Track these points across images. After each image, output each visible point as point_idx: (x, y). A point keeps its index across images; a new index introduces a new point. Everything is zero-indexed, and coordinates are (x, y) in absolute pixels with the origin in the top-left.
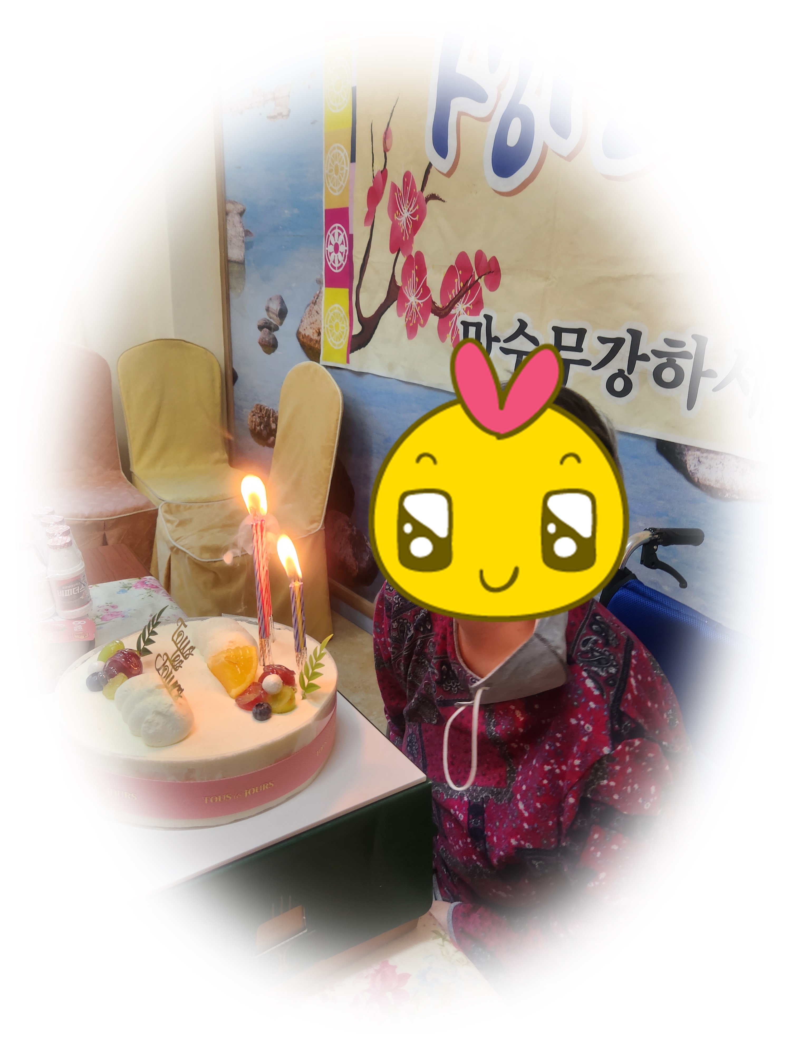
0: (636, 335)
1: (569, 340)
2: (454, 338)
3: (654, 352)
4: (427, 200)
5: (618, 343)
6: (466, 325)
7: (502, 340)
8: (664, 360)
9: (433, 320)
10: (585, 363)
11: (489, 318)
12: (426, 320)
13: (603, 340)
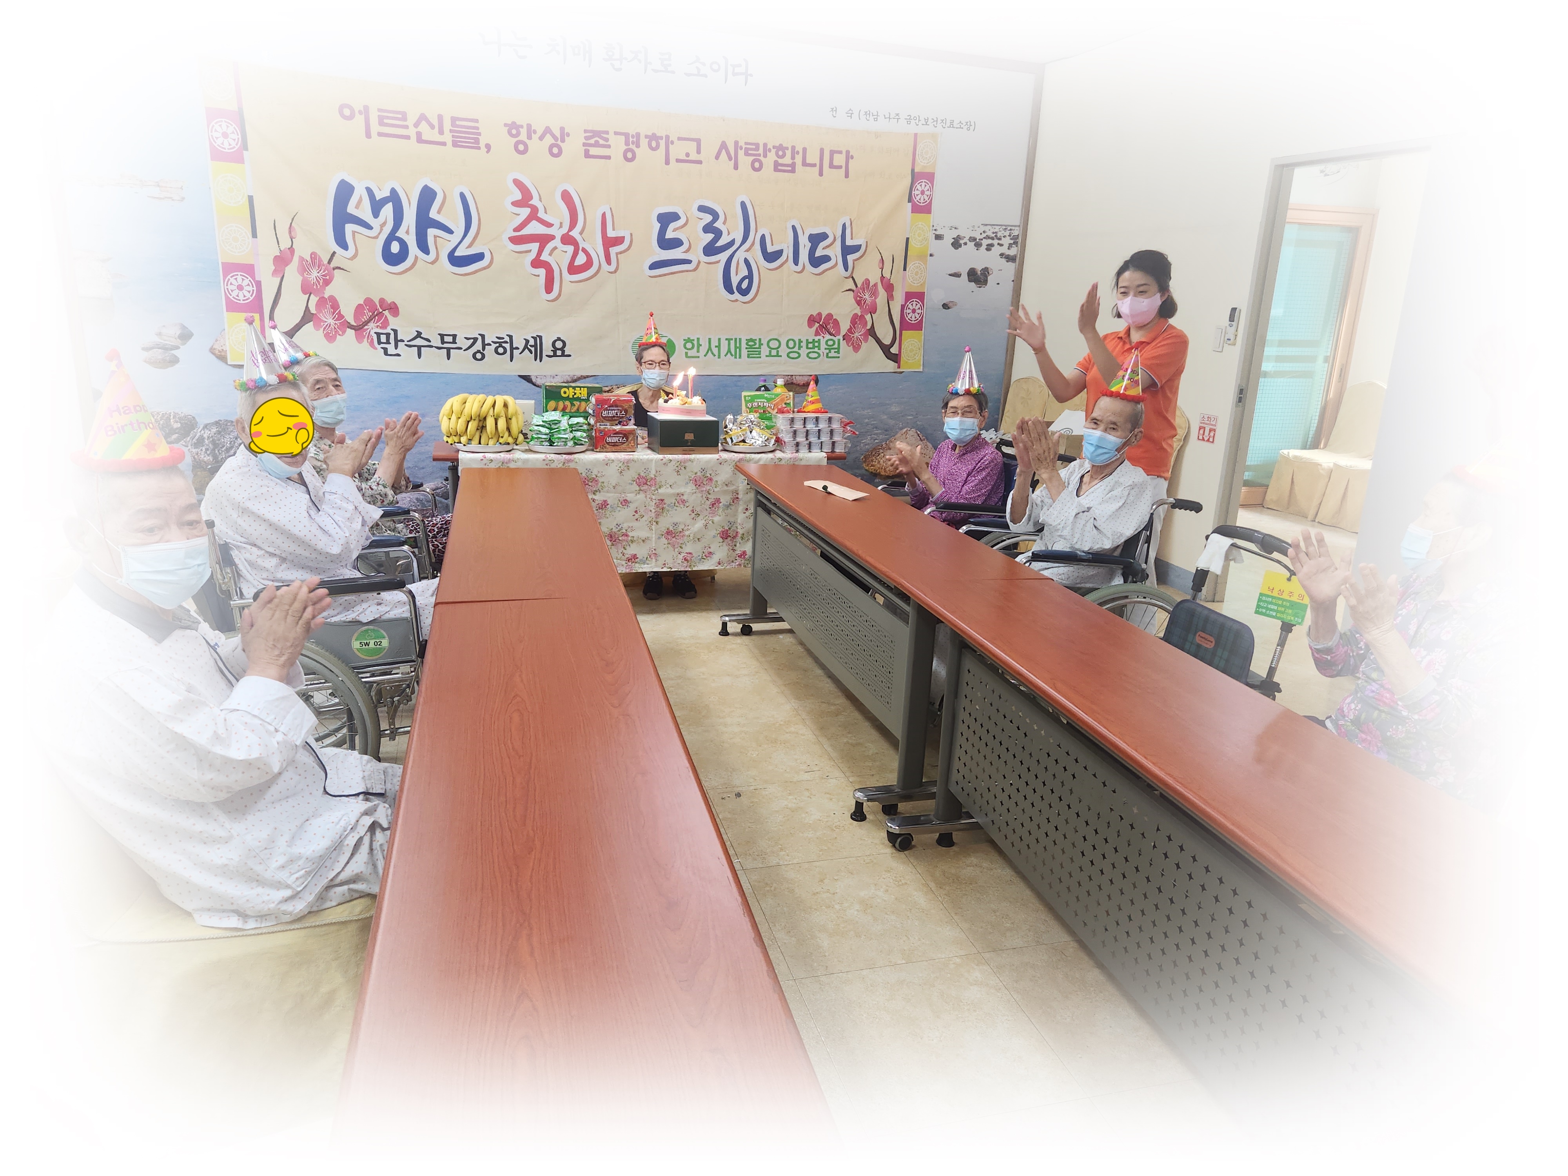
0: (483, 336)
1: (447, 339)
2: (369, 341)
3: (492, 342)
4: (334, 269)
5: (475, 340)
6: (378, 335)
7: (406, 341)
8: (498, 345)
9: (350, 333)
10: (460, 348)
11: (395, 331)
12: (344, 332)
13: (467, 339)
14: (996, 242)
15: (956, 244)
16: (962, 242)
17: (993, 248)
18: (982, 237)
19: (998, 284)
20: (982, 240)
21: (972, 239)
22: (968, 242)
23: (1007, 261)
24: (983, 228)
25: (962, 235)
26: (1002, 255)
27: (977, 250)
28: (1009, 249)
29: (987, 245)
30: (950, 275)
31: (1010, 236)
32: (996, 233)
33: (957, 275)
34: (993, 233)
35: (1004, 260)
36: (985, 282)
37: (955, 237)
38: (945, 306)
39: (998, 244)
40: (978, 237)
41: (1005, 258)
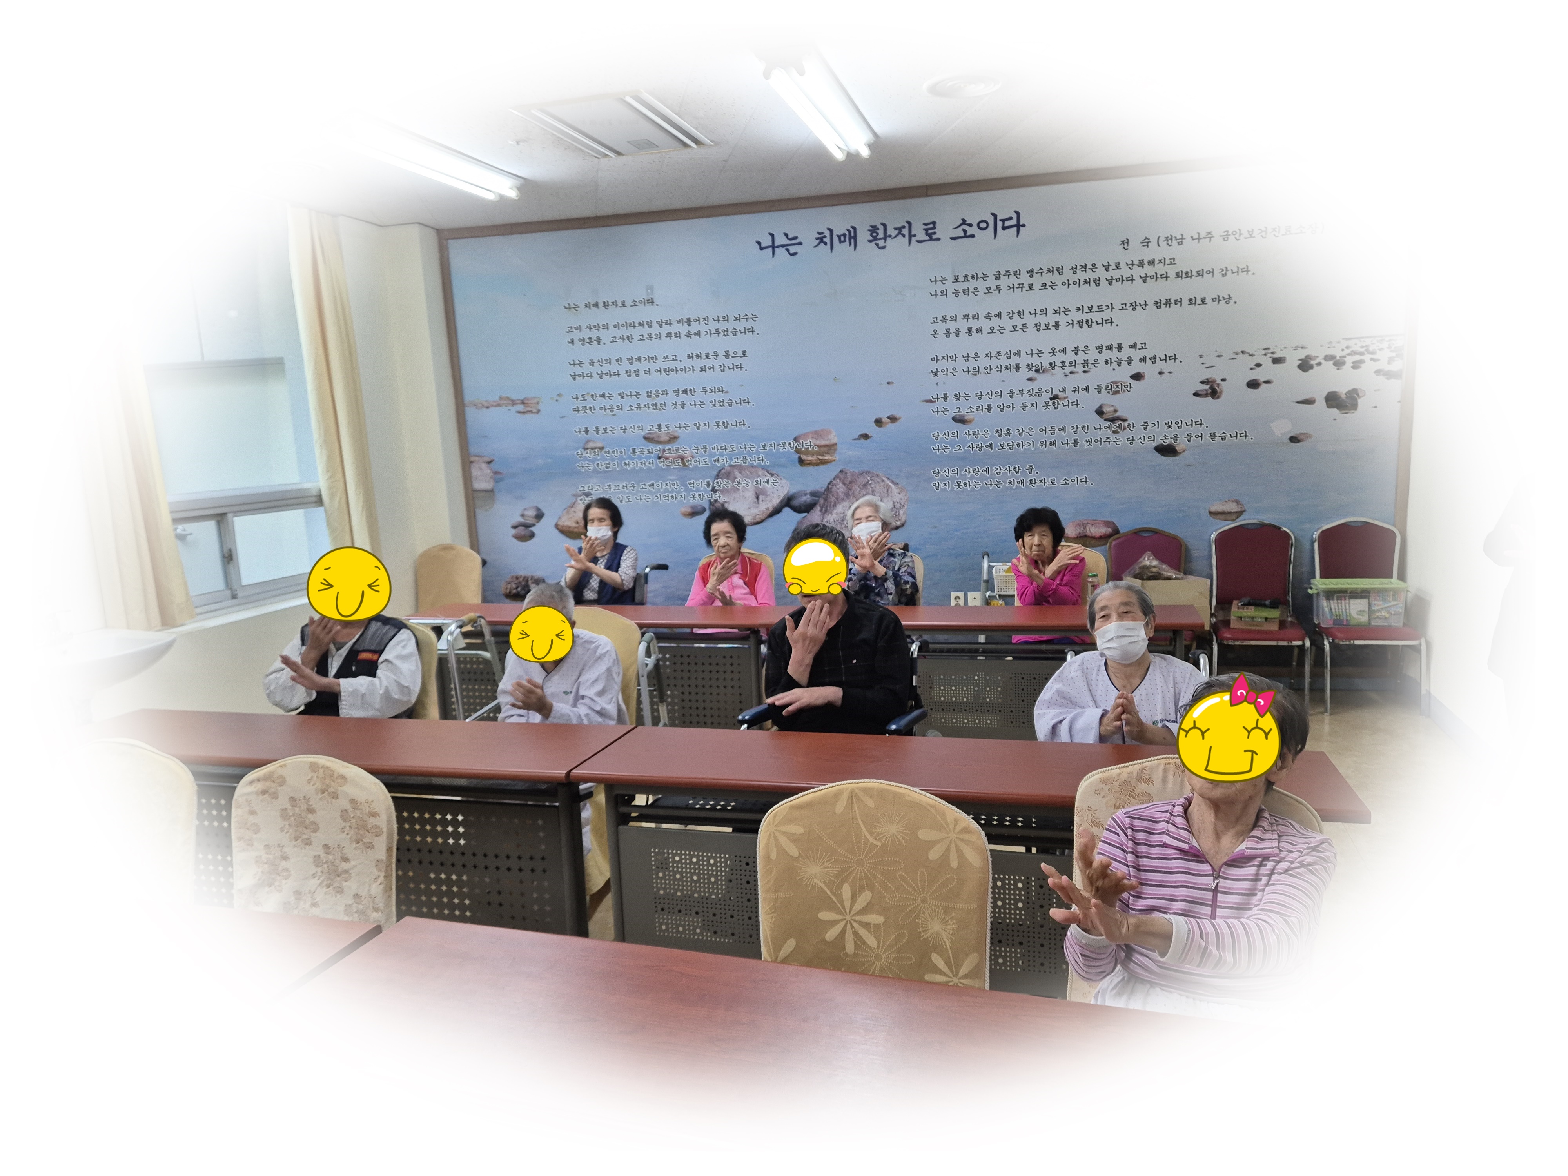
14: (1367, 357)
15: (1305, 365)
16: (1313, 362)
17: (1363, 365)
18: (1343, 354)
19: (1375, 407)
20: (1345, 357)
21: (1327, 358)
22: (1323, 362)
23: (1387, 379)
24: (1344, 344)
25: (1313, 354)
26: (1378, 372)
27: (1338, 369)
28: (1389, 363)
29: (1353, 363)
30: (1298, 402)
31: (1389, 347)
32: (1366, 346)
33: (1309, 402)
34: (1362, 347)
35: (1382, 378)
36: (1354, 407)
37: (1303, 357)
38: (1294, 439)
39: (1371, 359)
40: (1338, 354)
41: (1384, 375)
